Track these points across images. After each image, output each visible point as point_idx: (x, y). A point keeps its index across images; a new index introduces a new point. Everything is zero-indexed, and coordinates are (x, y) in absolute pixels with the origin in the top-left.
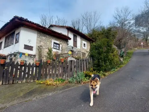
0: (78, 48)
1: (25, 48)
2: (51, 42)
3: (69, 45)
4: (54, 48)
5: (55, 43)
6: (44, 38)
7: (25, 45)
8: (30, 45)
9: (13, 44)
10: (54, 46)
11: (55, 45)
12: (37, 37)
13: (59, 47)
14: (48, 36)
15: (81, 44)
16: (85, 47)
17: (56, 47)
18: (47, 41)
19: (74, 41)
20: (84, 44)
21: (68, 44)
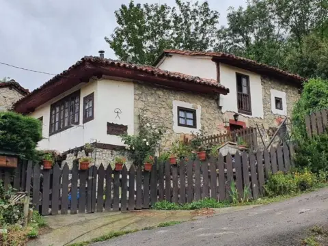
0: (253, 116)
1: (109, 132)
2: (171, 108)
3: (223, 110)
4: (179, 125)
5: (180, 109)
6: (151, 99)
7: (109, 125)
8: (119, 124)
9: (78, 123)
10: (179, 117)
11: (182, 114)
12: (135, 99)
13: (194, 119)
14: (160, 93)
15: (266, 102)
16: (281, 108)
17: (185, 118)
18: (160, 106)
19: (238, 94)
20: (278, 101)
21: (220, 108)
